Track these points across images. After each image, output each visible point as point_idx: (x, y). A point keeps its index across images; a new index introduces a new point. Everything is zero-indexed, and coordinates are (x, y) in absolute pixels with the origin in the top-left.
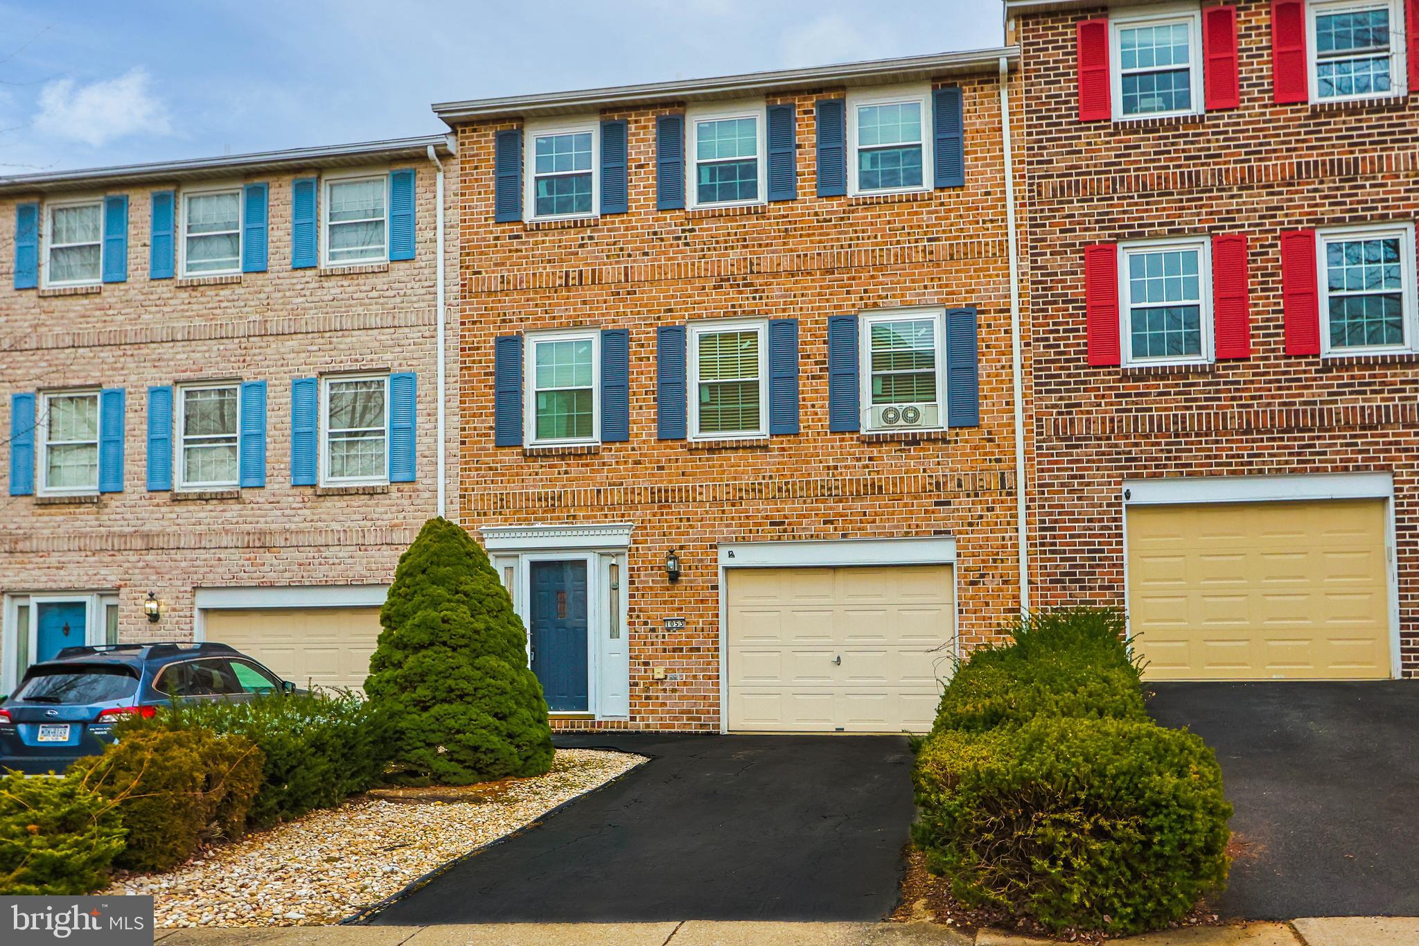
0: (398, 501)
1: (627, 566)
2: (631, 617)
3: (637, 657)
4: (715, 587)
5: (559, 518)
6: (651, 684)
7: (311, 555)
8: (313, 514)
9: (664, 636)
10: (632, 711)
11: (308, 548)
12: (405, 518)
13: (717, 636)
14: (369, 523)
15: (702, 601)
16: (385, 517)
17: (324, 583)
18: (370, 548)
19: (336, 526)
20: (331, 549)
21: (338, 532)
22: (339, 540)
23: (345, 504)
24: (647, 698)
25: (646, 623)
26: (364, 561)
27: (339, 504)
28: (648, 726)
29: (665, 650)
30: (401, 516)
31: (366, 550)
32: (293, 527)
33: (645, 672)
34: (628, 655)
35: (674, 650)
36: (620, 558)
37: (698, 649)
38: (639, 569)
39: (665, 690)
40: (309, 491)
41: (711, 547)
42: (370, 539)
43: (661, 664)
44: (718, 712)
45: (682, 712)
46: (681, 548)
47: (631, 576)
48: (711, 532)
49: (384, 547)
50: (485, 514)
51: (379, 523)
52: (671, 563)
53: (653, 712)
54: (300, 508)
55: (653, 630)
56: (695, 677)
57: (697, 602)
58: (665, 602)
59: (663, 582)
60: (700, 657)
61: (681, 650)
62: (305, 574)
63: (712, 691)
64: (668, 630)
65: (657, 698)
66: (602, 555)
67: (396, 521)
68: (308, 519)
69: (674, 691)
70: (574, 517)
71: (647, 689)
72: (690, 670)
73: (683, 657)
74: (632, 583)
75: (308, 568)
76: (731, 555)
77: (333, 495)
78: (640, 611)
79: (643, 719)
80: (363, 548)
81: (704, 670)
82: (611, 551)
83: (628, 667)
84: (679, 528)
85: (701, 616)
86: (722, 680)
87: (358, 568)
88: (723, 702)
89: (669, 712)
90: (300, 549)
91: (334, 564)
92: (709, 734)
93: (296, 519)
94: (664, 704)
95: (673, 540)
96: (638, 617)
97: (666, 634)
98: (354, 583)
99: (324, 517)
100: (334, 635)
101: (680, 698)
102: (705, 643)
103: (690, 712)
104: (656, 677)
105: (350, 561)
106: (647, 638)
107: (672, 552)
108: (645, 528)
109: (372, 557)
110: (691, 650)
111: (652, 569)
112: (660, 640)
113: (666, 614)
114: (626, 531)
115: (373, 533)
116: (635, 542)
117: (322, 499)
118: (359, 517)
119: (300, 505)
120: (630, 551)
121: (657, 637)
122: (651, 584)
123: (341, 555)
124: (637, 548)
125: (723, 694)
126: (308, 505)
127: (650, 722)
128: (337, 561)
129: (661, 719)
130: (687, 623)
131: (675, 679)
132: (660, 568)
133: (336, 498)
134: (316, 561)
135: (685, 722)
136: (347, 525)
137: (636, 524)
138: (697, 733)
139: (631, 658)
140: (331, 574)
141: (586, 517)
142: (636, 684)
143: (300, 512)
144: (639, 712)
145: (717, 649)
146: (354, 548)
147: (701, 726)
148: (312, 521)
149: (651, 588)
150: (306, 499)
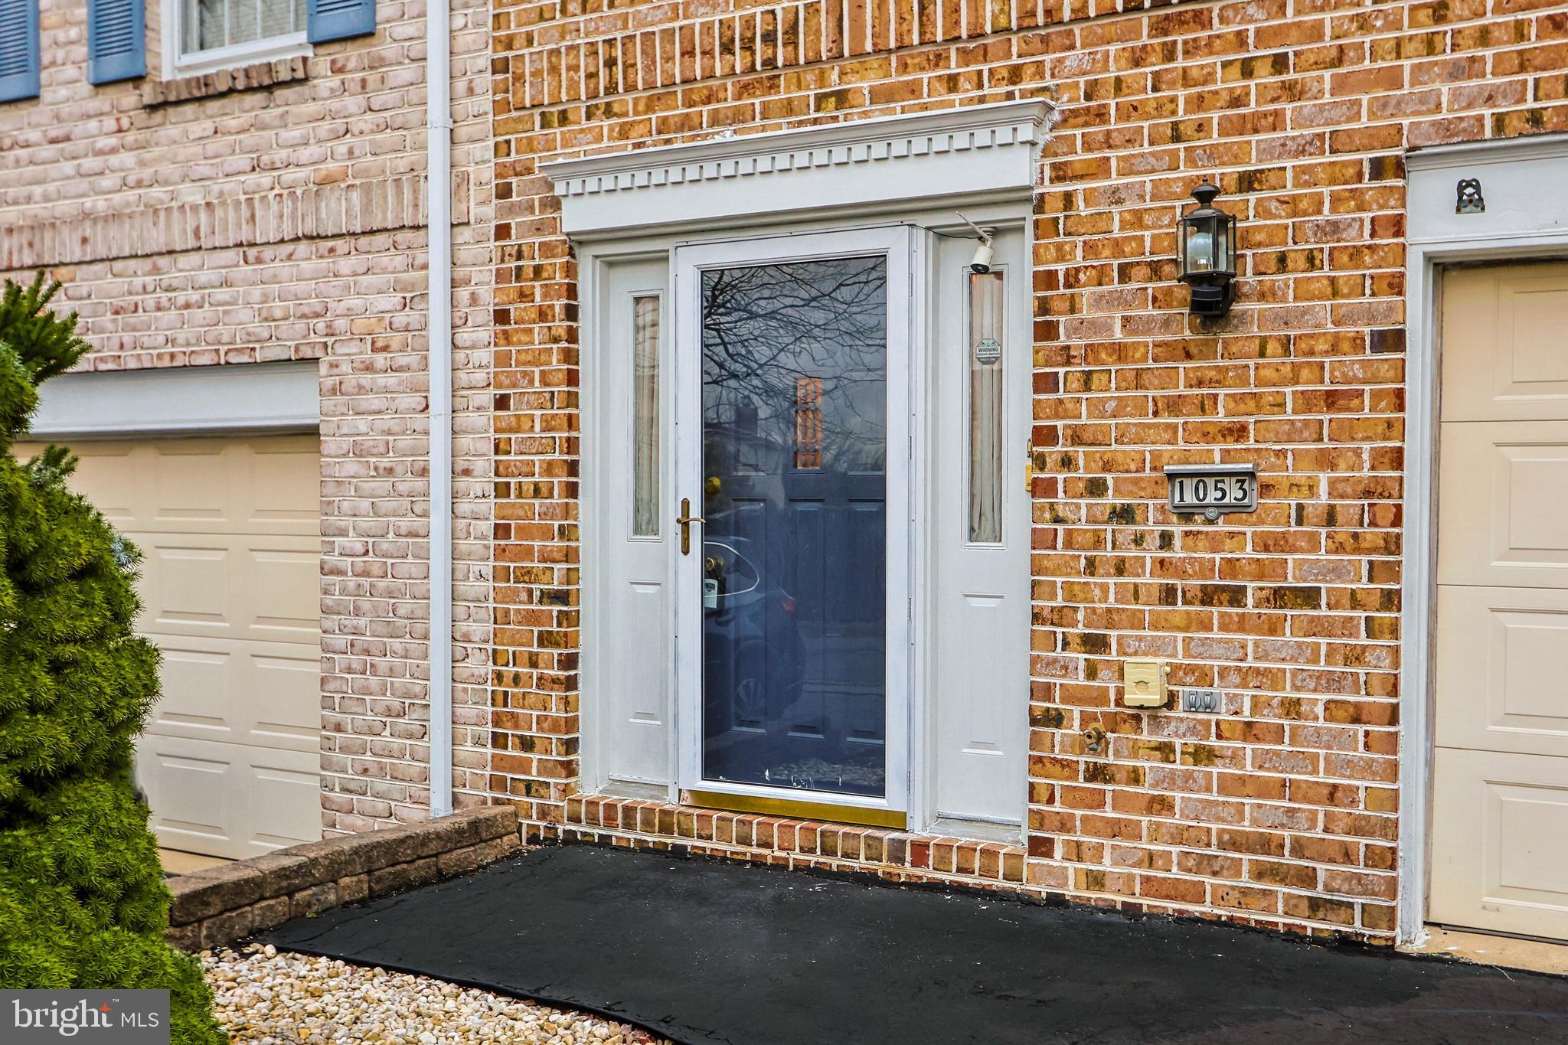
0: (335, 104)
1: (1030, 269)
2: (1040, 462)
3: (1060, 616)
4: (1393, 340)
5: (789, 108)
6: (1114, 723)
7: (138, 282)
8: (142, 164)
9: (1166, 540)
10: (1038, 819)
11: (132, 263)
12: (351, 152)
13: (1393, 545)
14: (266, 179)
15: (1332, 400)
16: (304, 154)
17: (166, 363)
18: (268, 253)
19: (192, 195)
20: (183, 261)
21: (195, 208)
22: (197, 233)
23: (208, 126)
24: (1096, 773)
25: (1096, 488)
26: (256, 293)
27: (197, 129)
28: (1096, 880)
29: (1168, 595)
30: (342, 149)
31: (259, 261)
32: (100, 204)
33: (1092, 672)
34: (1021, 605)
35: (1208, 596)
36: (1009, 242)
37: (1310, 597)
38: (1072, 279)
39: (1165, 750)
40: (128, 98)
41: (1378, 169)
42: (268, 228)
43: (1155, 648)
44: (1389, 859)
45: (1235, 843)
46: (1248, 182)
47: (1043, 307)
48: (1380, 107)
49: (303, 247)
50: (564, 118)
51: (289, 176)
52: (1201, 241)
53: (1116, 829)
54: (113, 151)
55: (1124, 514)
56: (1292, 708)
57: (1307, 402)
58: (1174, 405)
59: (1166, 323)
60: (1316, 628)
61: (1236, 596)
62: (127, 338)
63: (1368, 769)
64: (1186, 515)
65: (1135, 777)
66: (942, 235)
67: (331, 166)
68: (131, 180)
69: (1202, 755)
70: (841, 98)
71: (1097, 741)
72: (1273, 678)
73: (1242, 624)
74: (1045, 331)
75: (133, 319)
76: (1469, 198)
77: (179, 103)
78: (1076, 438)
79: (1077, 852)
80: (252, 253)
81: (1332, 682)
82: (973, 217)
83: (1022, 653)
84: (1236, 101)
85: (1326, 461)
86: (1412, 726)
87: (244, 315)
88: (1410, 816)
89: (1179, 836)
90: (118, 266)
91: (187, 306)
92: (1346, 944)
93: (106, 182)
94: (1163, 805)
95: (1213, 155)
96: (1067, 462)
97: (1177, 529)
98: (234, 359)
99: (166, 170)
100: (217, 512)
101: (1227, 785)
102: (1337, 571)
103: (1266, 844)
104: (1132, 697)
105: (223, 294)
106: (1098, 542)
107: (1205, 198)
108: (1101, 115)
109: (275, 279)
110: (1279, 597)
111: (1124, 273)
112: (1151, 553)
113: (1175, 454)
114: (1026, 132)
115: (275, 207)
116: (1061, 173)
117: (158, 116)
118: (243, 162)
119: (113, 141)
120: (1039, 208)
121: (1139, 540)
122: (1118, 335)
123: (203, 277)
124: (1068, 199)
125: (1410, 785)
126: (130, 138)
127: (1107, 865)
128: (195, 296)
129: (1151, 859)
130: (1266, 489)
131: (1209, 708)
132: (1155, 270)
133: (189, 110)
134: (150, 301)
135: (1245, 881)
136: (216, 188)
137: (1064, 104)
138: (1293, 935)
139: (1036, 617)
140: (181, 336)
141: (880, 96)
142: (1056, 719)
143: (114, 160)
144: (1065, 825)
145: (1391, 600)
146: (231, 255)
147: (1315, 905)
148: (139, 184)
149: (1120, 352)
150: (125, 123)
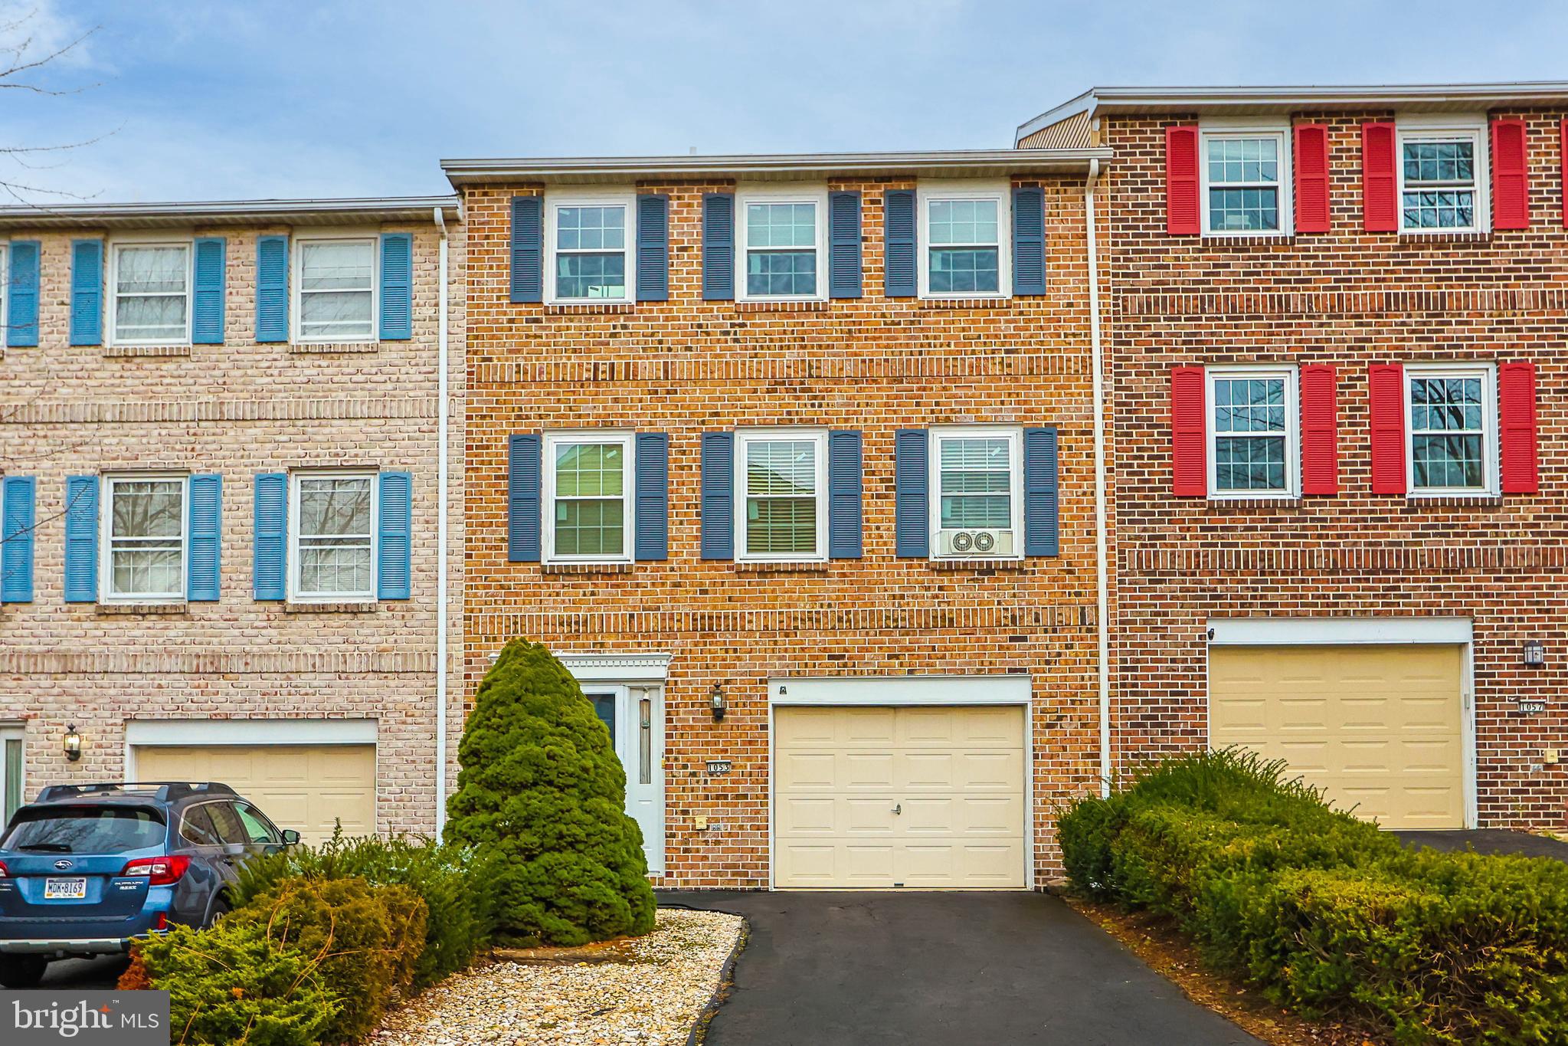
0: (389, 622)
1: (663, 702)
2: (668, 759)
3: (675, 805)
4: (765, 727)
5: (583, 646)
6: (691, 835)
7: (278, 683)
8: (281, 634)
9: (706, 782)
10: (668, 866)
11: (274, 675)
12: (396, 641)
13: (766, 782)
14: (351, 647)
15: (750, 743)
16: (371, 640)
17: (294, 716)
18: (352, 676)
19: (311, 650)
20: (303, 676)
21: (313, 656)
22: (314, 666)
23: (321, 624)
24: (686, 851)
25: (685, 767)
26: (346, 691)
27: (313, 624)
28: (686, 882)
29: (707, 797)
30: (391, 639)
31: (347, 678)
32: (255, 649)
33: (684, 821)
34: (663, 802)
35: (718, 797)
36: (654, 692)
37: (745, 796)
38: (677, 705)
39: (706, 842)
40: (276, 607)
41: (761, 681)
42: (354, 665)
43: (703, 813)
44: (767, 866)
45: (726, 866)
46: (727, 682)
47: (668, 713)
48: (761, 665)
49: (371, 675)
50: (495, 639)
51: (363, 647)
52: (717, 699)
53: (692, 867)
54: (264, 628)
55: (693, 774)
56: (741, 827)
57: (744, 743)
58: (708, 743)
59: (705, 720)
60: (748, 805)
61: (726, 797)
62: (269, 706)
63: (761, 842)
64: (711, 774)
65: (698, 851)
66: (631, 688)
67: (385, 645)
68: (275, 640)
69: (717, 842)
70: (602, 645)
71: (685, 842)
72: (735, 819)
73: (727, 805)
74: (669, 720)
75: (274, 698)
76: (783, 691)
77: (306, 613)
78: (679, 753)
79: (681, 875)
80: (343, 676)
81: (752, 819)
82: (645, 684)
83: (664, 816)
84: (724, 660)
85: (749, 759)
86: (771, 830)
87: (339, 699)
88: (771, 855)
89: (711, 866)
90: (265, 676)
91: (307, 694)
92: (757, 890)
93: (259, 640)
94: (706, 858)
95: (717, 674)
96: (676, 759)
97: (709, 779)
98: (331, 716)
99: (293, 638)
100: (301, 778)
101: (724, 851)
102: (752, 789)
103: (735, 866)
104: (698, 827)
105: (328, 691)
106: (686, 783)
107: (717, 687)
108: (686, 659)
109: (356, 686)
110: (737, 797)
111: (693, 705)
112: (701, 785)
113: (709, 757)
114: (664, 662)
115: (357, 659)
116: (673, 675)
117: (292, 617)
118: (340, 639)
119: (265, 624)
120: (667, 684)
121: (698, 782)
122: (691, 723)
123: (316, 683)
124: (676, 682)
125: (771, 846)
126: (275, 624)
127: (690, 878)
128: (311, 691)
129: (702, 874)
130: (733, 767)
131: (719, 829)
132: (702, 705)
133: (310, 616)
134: (284, 691)
135: (729, 877)
136: (323, 649)
137: (674, 655)
138: (743, 890)
139: (667, 806)
140: (303, 707)
141: (615, 646)
142: (673, 836)
143: (264, 632)
144: (677, 867)
145: (766, 796)
146: (332, 676)
147: (749, 882)
148: (279, 643)
149: (692, 727)
150: (272, 617)
